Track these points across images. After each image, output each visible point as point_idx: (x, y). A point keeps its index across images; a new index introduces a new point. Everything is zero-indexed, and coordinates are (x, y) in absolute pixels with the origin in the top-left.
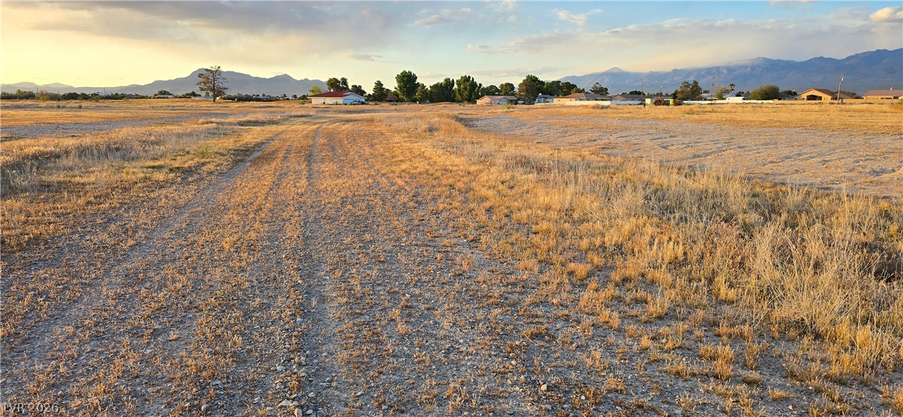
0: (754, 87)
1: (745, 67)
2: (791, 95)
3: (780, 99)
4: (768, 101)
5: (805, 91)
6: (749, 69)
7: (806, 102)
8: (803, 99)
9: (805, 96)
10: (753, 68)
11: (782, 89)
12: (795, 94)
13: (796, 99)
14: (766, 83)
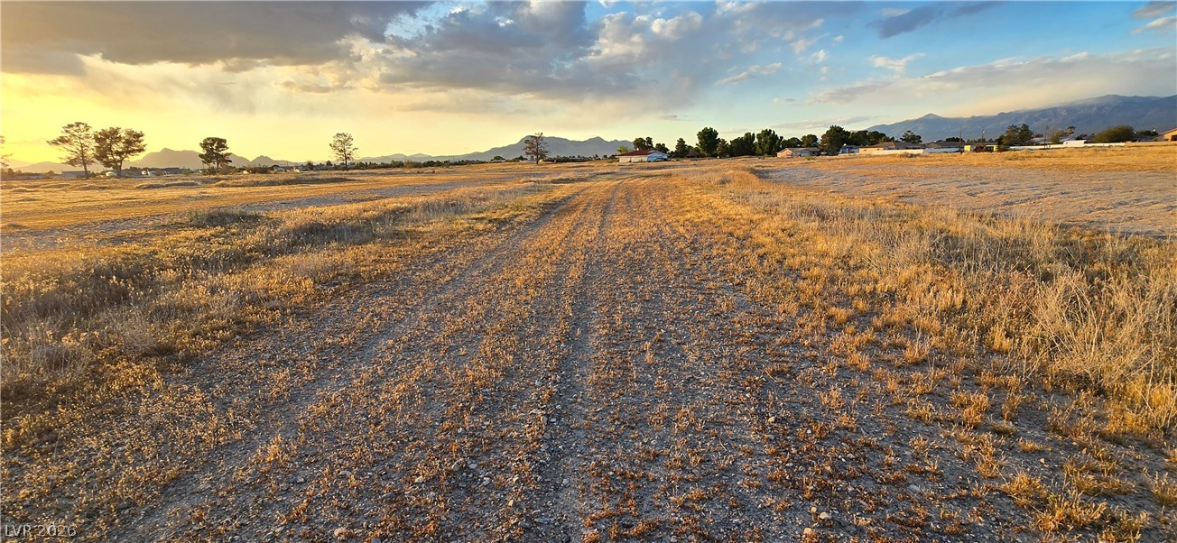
0: (1101, 128)
1: (1091, 107)
2: (1150, 136)
3: (1134, 141)
4: (1117, 144)
5: (1169, 130)
6: (1095, 109)
7: (1170, 142)
8: (1167, 140)
9: (1168, 136)
10: (1100, 108)
11: (1137, 130)
12: (1155, 134)
13: (1156, 140)
14: (1116, 123)
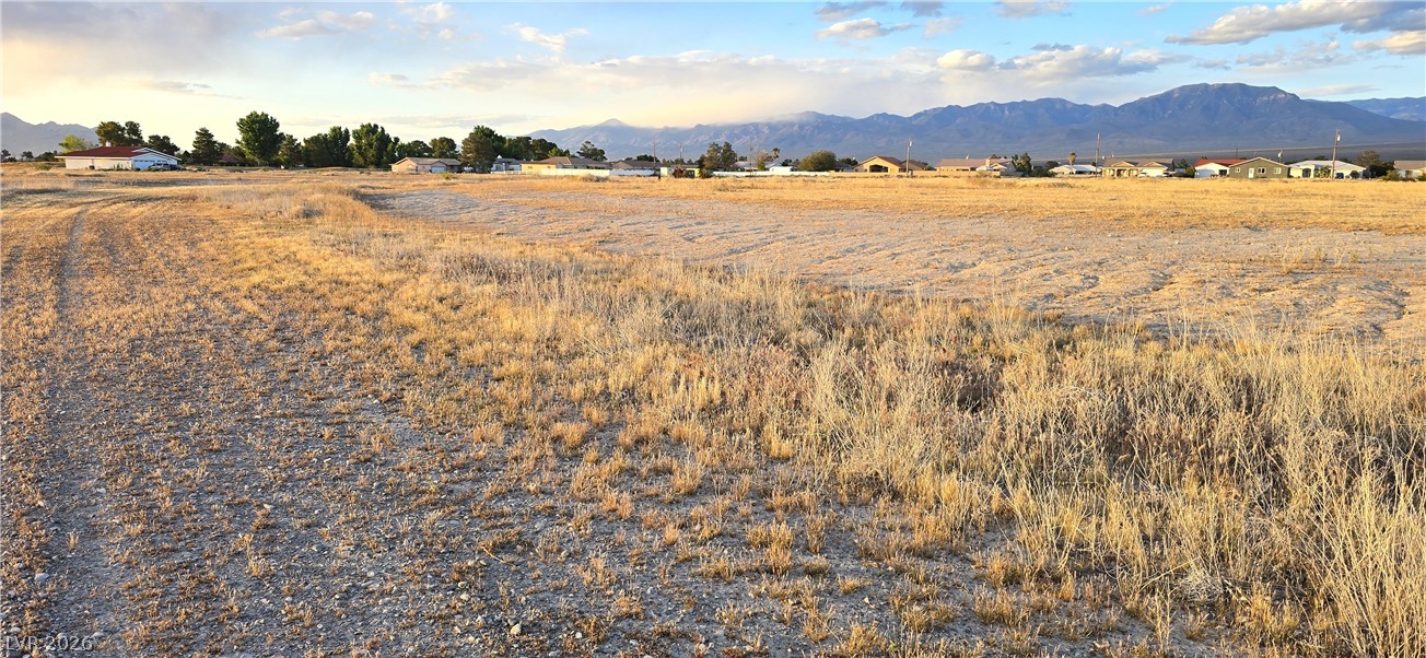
0: (803, 153)
1: (791, 125)
2: (851, 164)
3: (837, 171)
4: (822, 173)
5: (871, 157)
6: (796, 128)
7: (869, 174)
8: (866, 170)
9: (867, 166)
10: (802, 127)
11: (839, 157)
12: (855, 163)
13: (857, 171)
14: (819, 148)
